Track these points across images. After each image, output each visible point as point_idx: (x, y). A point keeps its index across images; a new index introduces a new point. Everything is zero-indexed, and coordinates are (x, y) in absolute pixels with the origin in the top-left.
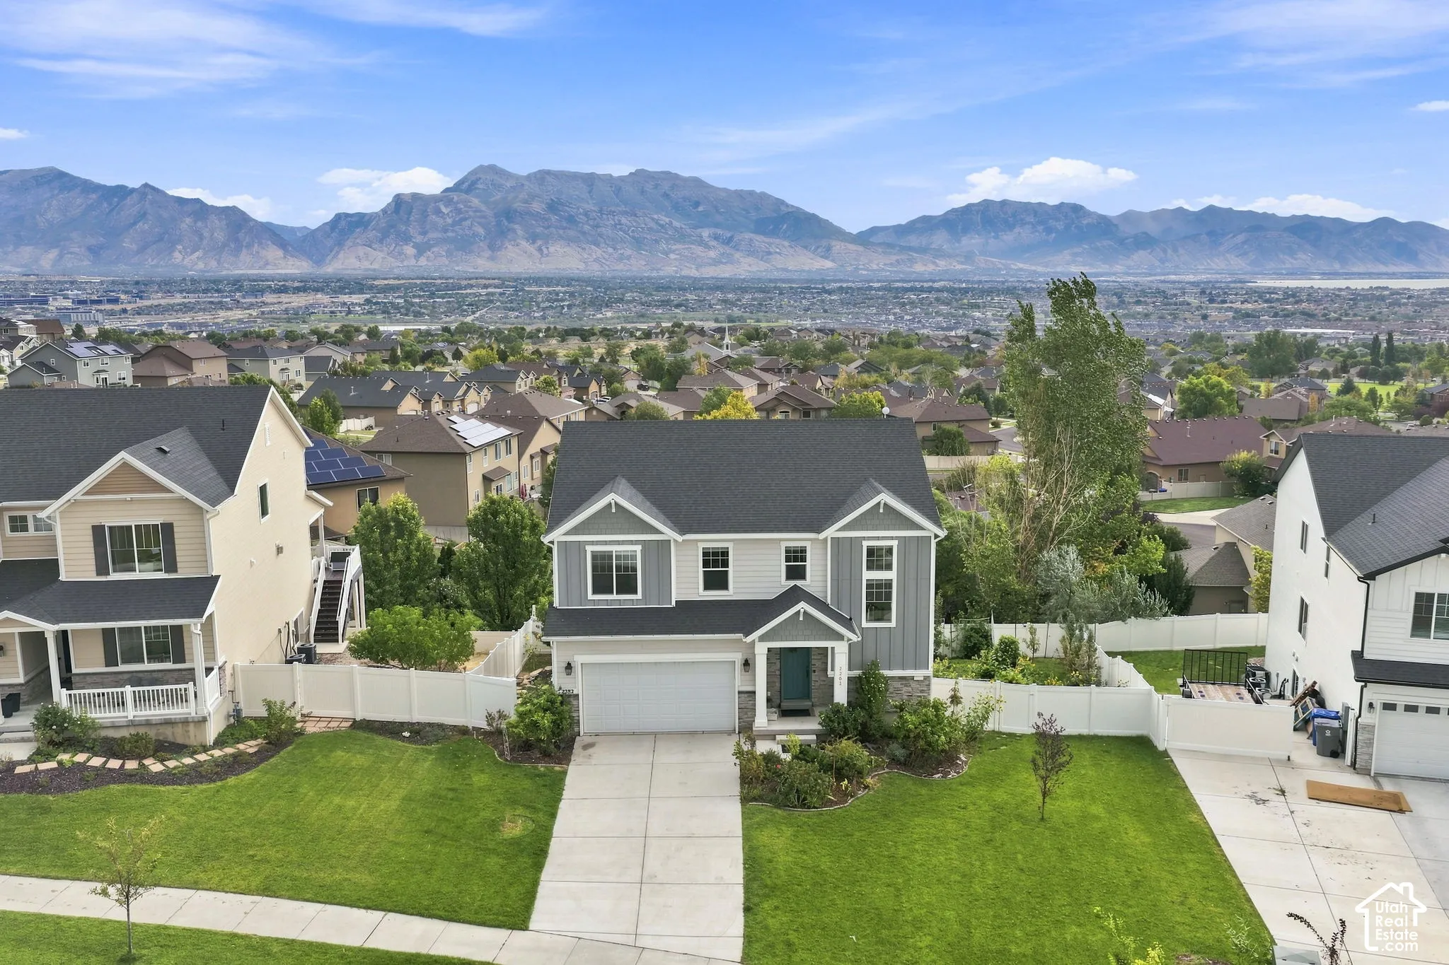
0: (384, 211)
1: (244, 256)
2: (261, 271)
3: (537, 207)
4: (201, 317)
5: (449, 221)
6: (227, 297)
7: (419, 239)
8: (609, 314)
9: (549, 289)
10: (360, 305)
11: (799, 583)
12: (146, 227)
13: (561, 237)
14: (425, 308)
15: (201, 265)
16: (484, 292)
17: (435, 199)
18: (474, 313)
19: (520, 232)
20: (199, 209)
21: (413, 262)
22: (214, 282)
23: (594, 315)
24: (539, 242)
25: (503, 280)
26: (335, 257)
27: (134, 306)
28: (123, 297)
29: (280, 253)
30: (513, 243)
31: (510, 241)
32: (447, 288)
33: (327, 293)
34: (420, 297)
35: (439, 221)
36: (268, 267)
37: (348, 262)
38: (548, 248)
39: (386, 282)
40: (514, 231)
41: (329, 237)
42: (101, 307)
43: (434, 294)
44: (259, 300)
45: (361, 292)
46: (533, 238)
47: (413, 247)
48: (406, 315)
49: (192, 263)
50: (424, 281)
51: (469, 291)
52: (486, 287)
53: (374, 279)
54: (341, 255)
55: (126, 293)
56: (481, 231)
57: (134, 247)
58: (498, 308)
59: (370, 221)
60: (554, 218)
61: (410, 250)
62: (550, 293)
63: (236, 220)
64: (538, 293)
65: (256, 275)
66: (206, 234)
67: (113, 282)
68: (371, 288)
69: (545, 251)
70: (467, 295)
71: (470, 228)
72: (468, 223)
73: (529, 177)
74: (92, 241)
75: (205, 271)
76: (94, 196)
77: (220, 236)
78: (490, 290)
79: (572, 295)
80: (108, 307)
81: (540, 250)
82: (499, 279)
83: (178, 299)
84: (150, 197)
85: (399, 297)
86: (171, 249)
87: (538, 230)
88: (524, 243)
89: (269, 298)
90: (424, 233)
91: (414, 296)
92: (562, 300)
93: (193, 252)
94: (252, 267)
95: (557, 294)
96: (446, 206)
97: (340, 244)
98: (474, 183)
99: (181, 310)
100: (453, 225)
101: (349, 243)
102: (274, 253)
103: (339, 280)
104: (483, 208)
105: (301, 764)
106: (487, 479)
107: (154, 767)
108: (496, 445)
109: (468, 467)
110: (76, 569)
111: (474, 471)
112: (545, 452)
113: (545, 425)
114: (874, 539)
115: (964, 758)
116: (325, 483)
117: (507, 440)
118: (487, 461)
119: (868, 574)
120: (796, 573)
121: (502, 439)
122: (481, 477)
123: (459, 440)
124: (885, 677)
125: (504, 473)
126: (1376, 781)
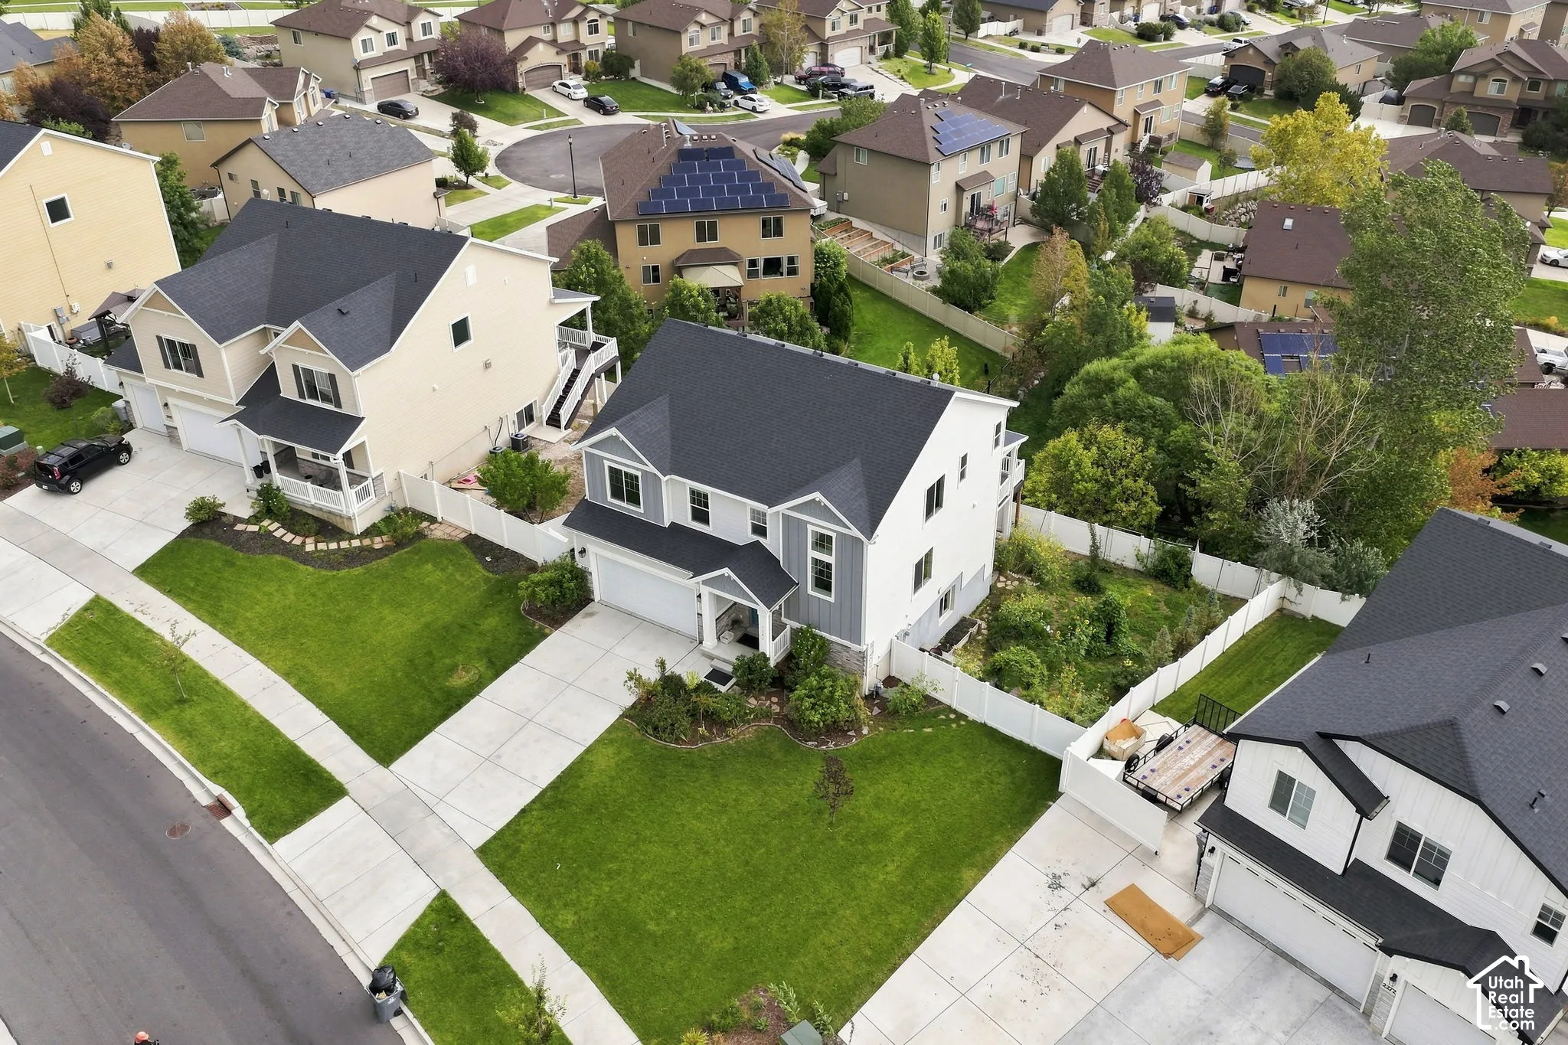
11: (761, 540)
105: (429, 567)
106: (959, 188)
107: (310, 547)
108: (984, 148)
109: (933, 177)
110: (288, 389)
111: (942, 180)
112: (1078, 141)
113: (1086, 109)
114: (816, 525)
115: (865, 731)
116: (729, 210)
117: (1003, 142)
118: (964, 167)
119: (813, 554)
120: (760, 530)
121: (994, 141)
122: (954, 184)
123: (931, 145)
124: (822, 637)
125: (985, 178)
126: (1200, 915)
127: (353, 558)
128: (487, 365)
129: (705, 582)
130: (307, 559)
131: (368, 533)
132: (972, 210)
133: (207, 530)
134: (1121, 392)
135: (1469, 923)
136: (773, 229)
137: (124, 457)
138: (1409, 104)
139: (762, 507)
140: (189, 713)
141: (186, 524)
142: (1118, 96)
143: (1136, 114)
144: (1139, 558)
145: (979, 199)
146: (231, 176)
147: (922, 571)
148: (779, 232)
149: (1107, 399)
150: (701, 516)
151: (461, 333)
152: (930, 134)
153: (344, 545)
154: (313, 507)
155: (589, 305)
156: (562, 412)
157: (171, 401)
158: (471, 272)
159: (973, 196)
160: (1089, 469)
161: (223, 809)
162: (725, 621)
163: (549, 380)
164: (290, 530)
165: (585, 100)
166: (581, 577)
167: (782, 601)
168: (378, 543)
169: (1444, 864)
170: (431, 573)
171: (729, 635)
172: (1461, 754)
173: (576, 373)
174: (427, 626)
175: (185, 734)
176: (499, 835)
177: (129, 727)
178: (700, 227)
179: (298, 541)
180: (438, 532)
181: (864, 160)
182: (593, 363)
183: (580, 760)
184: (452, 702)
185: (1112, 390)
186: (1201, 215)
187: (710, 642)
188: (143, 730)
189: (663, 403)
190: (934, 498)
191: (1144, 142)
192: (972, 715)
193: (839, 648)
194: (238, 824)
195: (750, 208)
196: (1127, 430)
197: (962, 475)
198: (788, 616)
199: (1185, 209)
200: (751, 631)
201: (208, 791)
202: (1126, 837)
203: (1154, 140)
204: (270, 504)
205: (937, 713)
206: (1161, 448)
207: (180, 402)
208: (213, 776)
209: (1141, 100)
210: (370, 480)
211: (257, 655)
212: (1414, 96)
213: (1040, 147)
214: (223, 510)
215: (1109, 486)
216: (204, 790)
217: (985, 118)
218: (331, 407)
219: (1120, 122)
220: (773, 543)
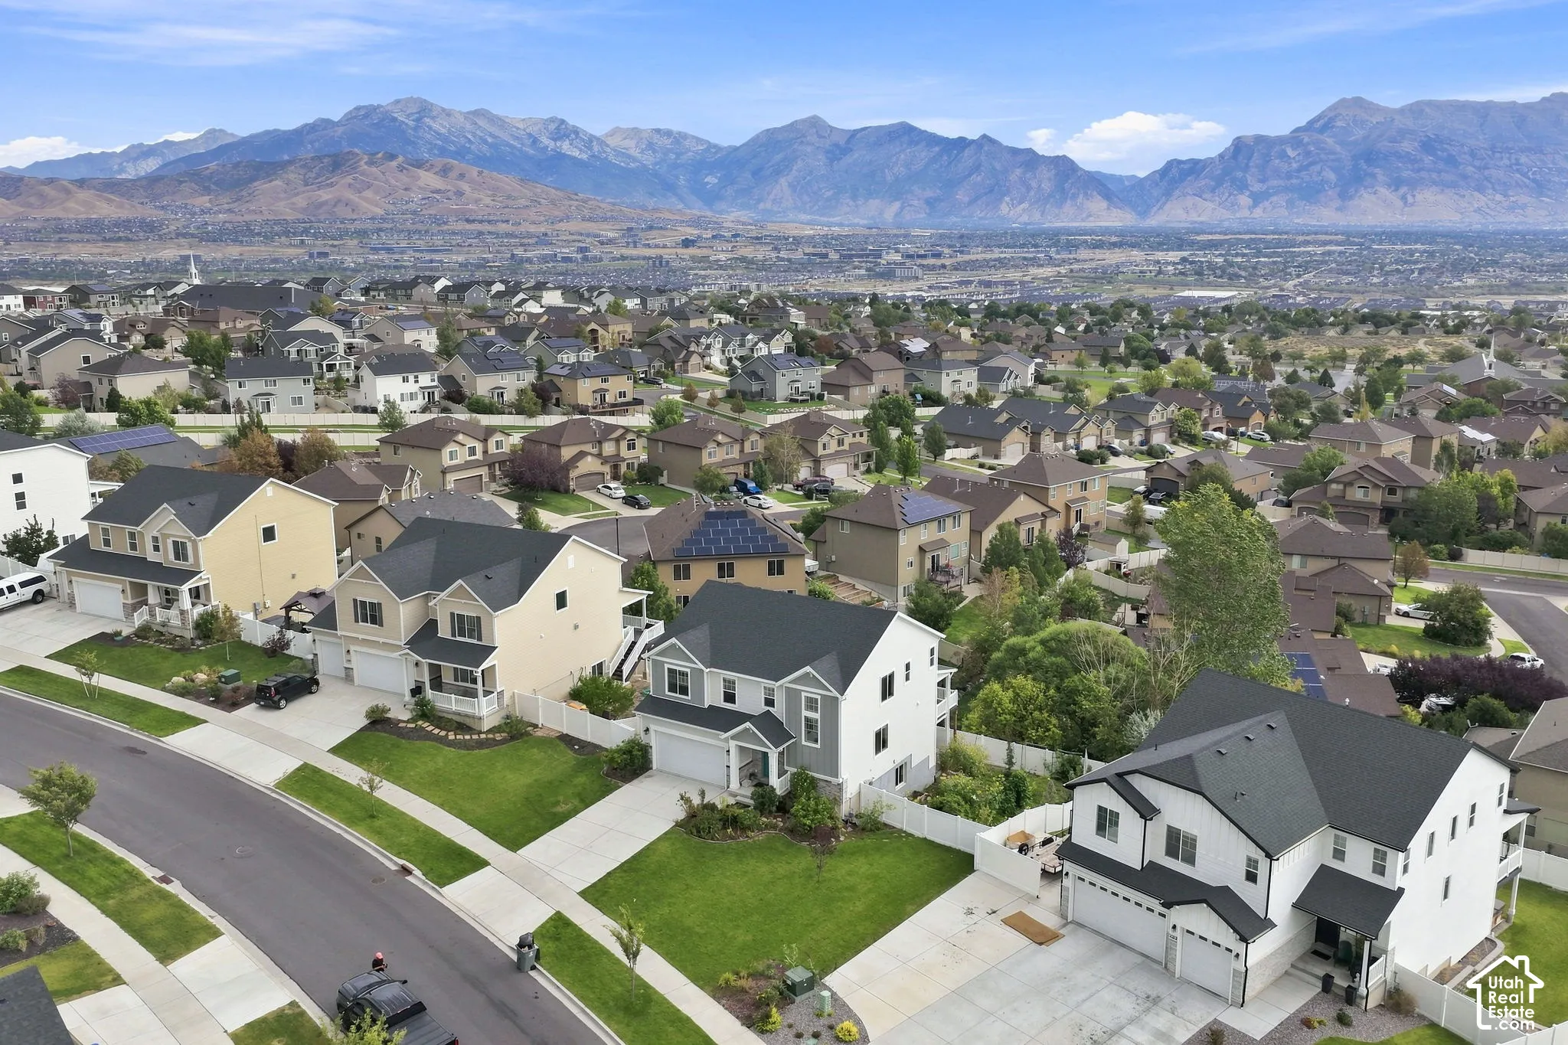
0: (1221, 156)
1: (1068, 208)
2: (1083, 224)
3: (1407, 146)
4: (1013, 275)
5: (1295, 165)
6: (1042, 252)
7: (1257, 187)
8: (1471, 282)
9: (1404, 247)
10: (1174, 264)
11: (771, 709)
12: (979, 178)
13: (1434, 183)
14: (1245, 269)
15: (1025, 218)
16: (1320, 250)
17: (1281, 140)
18: (1299, 276)
19: (1381, 177)
20: (1030, 159)
21: (1246, 213)
22: (1033, 236)
23: (1450, 283)
24: (1403, 190)
25: (1348, 234)
26: (1161, 208)
27: (954, 260)
28: (946, 251)
29: (1104, 204)
30: (1369, 190)
31: (1366, 188)
32: (1279, 244)
33: (1143, 250)
34: (1243, 255)
35: (1285, 167)
36: (1091, 219)
37: (1176, 214)
38: (1414, 196)
39: (1210, 237)
40: (1373, 176)
41: (1157, 185)
42: (925, 262)
43: (1260, 252)
44: (1071, 256)
45: (1180, 248)
46: (1396, 184)
47: (1249, 197)
48: (1221, 277)
49: (1016, 214)
50: (1253, 236)
51: (1302, 249)
52: (1325, 243)
53: (1198, 234)
54: (1167, 207)
55: (950, 246)
56: (1332, 176)
57: (966, 199)
58: (1330, 271)
59: (1204, 168)
60: (1428, 160)
61: (1244, 200)
62: (1404, 252)
63: (1064, 167)
64: (1387, 252)
65: (1076, 228)
66: (1034, 184)
67: (941, 236)
68: (1192, 244)
69: (1410, 199)
70: (1299, 254)
71: (1319, 173)
72: (1318, 168)
73: (1402, 111)
74: (929, 193)
75: (1029, 224)
76: (937, 149)
77: (1047, 186)
78: (1328, 248)
79: (1431, 254)
80: (931, 261)
81: (1404, 198)
82: (1342, 234)
83: (996, 254)
84: (986, 148)
85: (1220, 255)
86: (1000, 200)
87: (1406, 174)
88: (1384, 191)
89: (1084, 254)
90: (1262, 181)
91: (1237, 255)
92: (1416, 262)
93: (1020, 203)
94: (1072, 220)
95: (1412, 255)
96: (1294, 149)
97: (1168, 194)
98: (1332, 120)
99: (994, 266)
100: (1299, 170)
101: (1177, 193)
102: (1098, 204)
103: (1158, 235)
104: (1338, 148)
105: (535, 750)
106: (922, 550)
107: (451, 736)
108: (940, 520)
109: (901, 540)
110: (444, 631)
111: (908, 542)
112: (1018, 522)
113: (1022, 497)
114: (808, 692)
115: (842, 839)
116: (745, 555)
117: (955, 516)
118: (926, 534)
119: (805, 713)
120: (770, 702)
121: (948, 516)
122: (917, 547)
123: (898, 517)
124: (812, 777)
125: (943, 544)
126: (1064, 926)
127: (481, 744)
128: (576, 627)
129: (733, 738)
130: (451, 744)
131: (490, 731)
132: (933, 567)
133: (379, 727)
134: (1031, 655)
135: (1214, 885)
136: (776, 569)
137: (314, 688)
138: (1296, 507)
139: (769, 683)
140: (377, 823)
141: (365, 722)
142: (1051, 492)
143: (1068, 507)
144: (1046, 766)
145: (938, 561)
146: (359, 536)
147: (881, 741)
148: (781, 572)
149: (1021, 660)
150: (730, 697)
151: (561, 600)
152: (897, 509)
153: (475, 737)
154: (455, 713)
155: (645, 597)
156: (624, 668)
157: (352, 648)
158: (571, 558)
159: (933, 557)
160: (1006, 702)
161: (407, 871)
162: (745, 772)
163: (614, 648)
164: (437, 727)
165: (623, 498)
166: (645, 750)
167: (785, 746)
168: (498, 737)
169: (1194, 847)
170: (536, 753)
171: (747, 782)
172: (1193, 772)
173: (634, 644)
174: (536, 781)
175: (378, 834)
176: (594, 885)
177: (338, 831)
178: (721, 567)
179: (443, 733)
180: (539, 733)
181: (847, 529)
182: (647, 636)
183: (647, 848)
184: (556, 820)
185: (1025, 655)
186: (1120, 577)
187: (734, 785)
188: (347, 831)
189: (706, 627)
190: (887, 687)
191: (1076, 528)
192: (918, 834)
193: (822, 784)
194: (418, 878)
195: (759, 554)
196: (1034, 679)
197: (907, 678)
198: (788, 765)
199: (1107, 573)
200: (763, 780)
201: (396, 863)
202: (1019, 890)
203: (1084, 527)
204: (424, 711)
205: (892, 833)
206: (1058, 689)
207: (358, 648)
208: (398, 855)
209: (1070, 496)
210: (495, 694)
211: (421, 796)
212: (1298, 500)
213: (987, 524)
214: (389, 715)
215: (1022, 718)
216: (392, 862)
217: (941, 500)
218: (475, 641)
219: (1052, 509)
220: (779, 711)
